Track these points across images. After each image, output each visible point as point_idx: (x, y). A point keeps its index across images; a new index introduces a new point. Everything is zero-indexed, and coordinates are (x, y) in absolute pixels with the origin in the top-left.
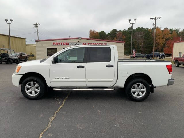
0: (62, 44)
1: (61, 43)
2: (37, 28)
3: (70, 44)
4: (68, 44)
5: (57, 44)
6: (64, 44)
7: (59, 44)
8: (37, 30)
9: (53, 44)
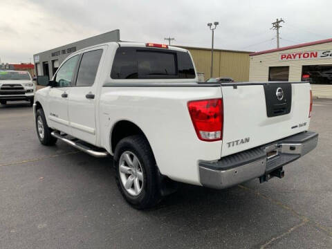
0: (302, 55)
1: (300, 55)
2: (278, 29)
3: (320, 54)
4: (316, 56)
5: (289, 57)
6: (306, 55)
7: (294, 57)
8: (278, 33)
9: (282, 58)
